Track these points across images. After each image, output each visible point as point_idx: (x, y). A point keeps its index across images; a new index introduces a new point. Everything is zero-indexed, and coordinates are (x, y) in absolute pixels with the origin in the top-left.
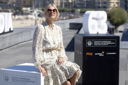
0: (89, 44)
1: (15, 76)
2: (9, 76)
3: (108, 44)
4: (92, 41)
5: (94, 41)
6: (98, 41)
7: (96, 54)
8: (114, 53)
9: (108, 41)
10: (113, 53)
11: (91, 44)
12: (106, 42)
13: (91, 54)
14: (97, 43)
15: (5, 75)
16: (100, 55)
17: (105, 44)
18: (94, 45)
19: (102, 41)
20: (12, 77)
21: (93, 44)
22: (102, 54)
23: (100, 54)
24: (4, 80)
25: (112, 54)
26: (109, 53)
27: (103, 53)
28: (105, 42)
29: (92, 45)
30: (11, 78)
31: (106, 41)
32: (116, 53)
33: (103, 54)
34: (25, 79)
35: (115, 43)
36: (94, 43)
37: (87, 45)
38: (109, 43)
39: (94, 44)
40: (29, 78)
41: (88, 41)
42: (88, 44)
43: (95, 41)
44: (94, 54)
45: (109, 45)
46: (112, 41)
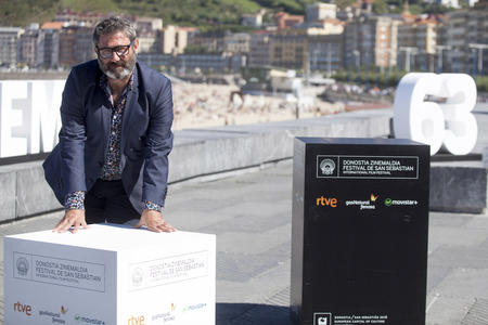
0: (327, 168)
1: (45, 260)
2: (28, 258)
3: (391, 172)
4: (335, 160)
5: (342, 159)
6: (358, 159)
7: (348, 203)
8: (411, 203)
9: (391, 160)
10: (406, 202)
11: (332, 169)
12: (384, 163)
13: (332, 202)
14: (353, 167)
15: (17, 256)
16: (362, 207)
17: (380, 170)
18: (341, 174)
19: (369, 160)
20: (38, 263)
21: (339, 169)
22: (368, 203)
23: (364, 203)
24: (17, 271)
25: (403, 205)
26: (395, 202)
27: (373, 199)
28: (379, 163)
29: (335, 171)
30: (35, 267)
31: (383, 160)
32: (416, 203)
33: (372, 203)
34: (73, 269)
35: (415, 169)
36: (342, 165)
37: (320, 171)
38: (395, 166)
39: (341, 170)
40: (84, 266)
41: (321, 159)
42: (323, 169)
43: (347, 158)
44: (341, 204)
45: (394, 173)
46: (404, 163)
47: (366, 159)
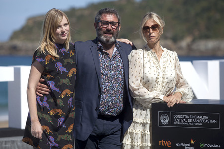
0: (165, 120)
3: (202, 123)
4: (169, 114)
5: (173, 114)
6: (182, 114)
7: (177, 144)
8: (216, 146)
9: (202, 115)
10: (213, 146)
12: (198, 117)
13: (168, 144)
14: (179, 119)
16: (186, 148)
17: (196, 122)
18: (173, 124)
19: (189, 115)
21: (171, 121)
22: (189, 145)
23: (187, 145)
25: (211, 147)
26: (206, 145)
27: (192, 142)
28: (194, 117)
29: (169, 122)
31: (197, 115)
32: (219, 146)
33: (192, 145)
35: (218, 121)
36: (173, 118)
37: (161, 122)
38: (205, 119)
39: (173, 122)
41: (161, 114)
42: (162, 121)
43: (176, 114)
44: (173, 144)
45: (204, 124)
46: (211, 117)
47: (187, 114)
